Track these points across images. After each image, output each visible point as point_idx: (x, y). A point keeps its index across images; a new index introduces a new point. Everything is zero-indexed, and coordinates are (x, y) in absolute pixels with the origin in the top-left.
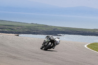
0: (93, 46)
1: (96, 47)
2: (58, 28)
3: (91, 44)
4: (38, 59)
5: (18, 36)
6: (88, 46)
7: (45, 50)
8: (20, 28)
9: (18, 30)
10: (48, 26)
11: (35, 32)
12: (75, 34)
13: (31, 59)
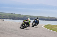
0: (47, 26)
5: (3, 20)
9: (3, 17)
11: (13, 18)
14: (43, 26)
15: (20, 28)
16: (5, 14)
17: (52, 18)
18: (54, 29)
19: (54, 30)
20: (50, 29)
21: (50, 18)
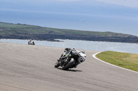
0: (103, 56)
1: (108, 56)
3: (102, 53)
4: (27, 74)
6: (97, 56)
7: (64, 69)
8: (1, 30)
10: (42, 28)
12: (78, 39)
13: (16, 74)
14: (94, 56)
17: (117, 34)
18: (121, 62)
19: (120, 65)
20: (112, 63)
21: (110, 36)
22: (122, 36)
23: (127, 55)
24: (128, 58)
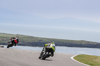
2: (44, 40)
3: (78, 56)
6: (74, 58)
8: (5, 39)
9: (3, 42)
12: (61, 45)
14: (72, 58)
15: (40, 58)
16: (5, 36)
17: (89, 42)
18: (92, 63)
21: (84, 43)
22: (92, 44)
23: (96, 57)
24: (97, 60)
